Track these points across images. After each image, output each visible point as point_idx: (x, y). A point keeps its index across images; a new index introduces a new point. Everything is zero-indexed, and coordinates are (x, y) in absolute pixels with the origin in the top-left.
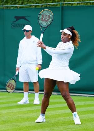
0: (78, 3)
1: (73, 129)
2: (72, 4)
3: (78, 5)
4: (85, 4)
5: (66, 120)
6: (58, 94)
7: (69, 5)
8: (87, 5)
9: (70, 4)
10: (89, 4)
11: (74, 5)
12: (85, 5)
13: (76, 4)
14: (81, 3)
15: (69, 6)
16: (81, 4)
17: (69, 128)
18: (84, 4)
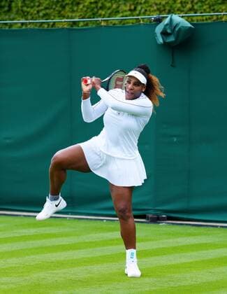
0: (22, 24)
1: (12, 286)
2: (11, 25)
3: (24, 27)
4: (38, 25)
7: (4, 26)
8: (41, 28)
9: (6, 24)
10: (46, 26)
11: (14, 28)
12: (37, 28)
13: (19, 25)
14: (30, 23)
15: (3, 29)
16: (29, 26)
17: (2, 284)
18: (36, 25)
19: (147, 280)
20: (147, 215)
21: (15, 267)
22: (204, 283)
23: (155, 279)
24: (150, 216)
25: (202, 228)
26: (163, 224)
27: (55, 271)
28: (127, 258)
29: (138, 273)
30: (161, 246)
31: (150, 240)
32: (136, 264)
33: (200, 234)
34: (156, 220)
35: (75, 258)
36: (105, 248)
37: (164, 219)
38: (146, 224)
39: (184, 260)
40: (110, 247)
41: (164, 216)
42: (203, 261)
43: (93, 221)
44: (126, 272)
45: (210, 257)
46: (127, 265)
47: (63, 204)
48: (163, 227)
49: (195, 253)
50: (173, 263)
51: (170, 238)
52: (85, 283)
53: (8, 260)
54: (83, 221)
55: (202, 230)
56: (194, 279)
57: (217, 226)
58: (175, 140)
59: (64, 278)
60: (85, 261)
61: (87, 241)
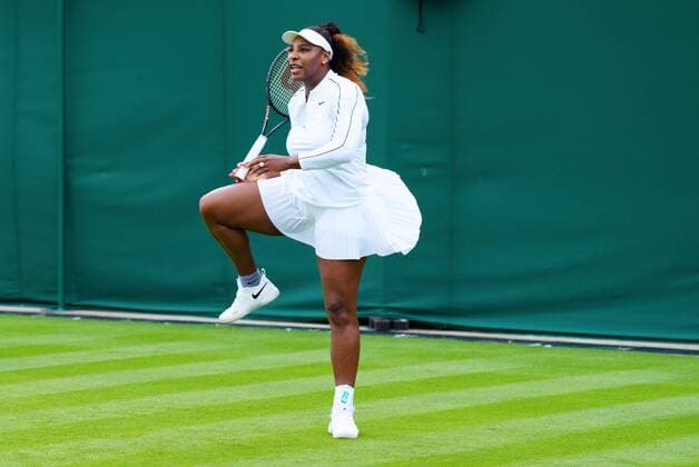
1: (109, 455)
5: (81, 419)
6: (47, 315)
17: (90, 452)
19: (370, 444)
20: (371, 317)
21: (115, 420)
22: (482, 450)
23: (387, 443)
24: (376, 320)
25: (477, 343)
26: (401, 336)
27: (192, 427)
28: (335, 402)
29: (353, 431)
30: (398, 379)
31: (376, 367)
32: (351, 414)
33: (473, 355)
34: (389, 327)
35: (230, 400)
36: (289, 382)
37: (402, 327)
38: (370, 336)
39: (442, 406)
40: (300, 381)
41: (403, 320)
42: (478, 408)
43: (266, 331)
44: (329, 430)
45: (494, 400)
46: (332, 416)
47: (269, 292)
48: (403, 341)
49: (463, 393)
50: (423, 410)
51: (413, 364)
52: (250, 450)
53: (101, 406)
54: (247, 329)
55: (476, 346)
56: (462, 442)
57: (506, 341)
58: (425, 172)
59: (209, 439)
60: (250, 408)
61: (254, 368)
